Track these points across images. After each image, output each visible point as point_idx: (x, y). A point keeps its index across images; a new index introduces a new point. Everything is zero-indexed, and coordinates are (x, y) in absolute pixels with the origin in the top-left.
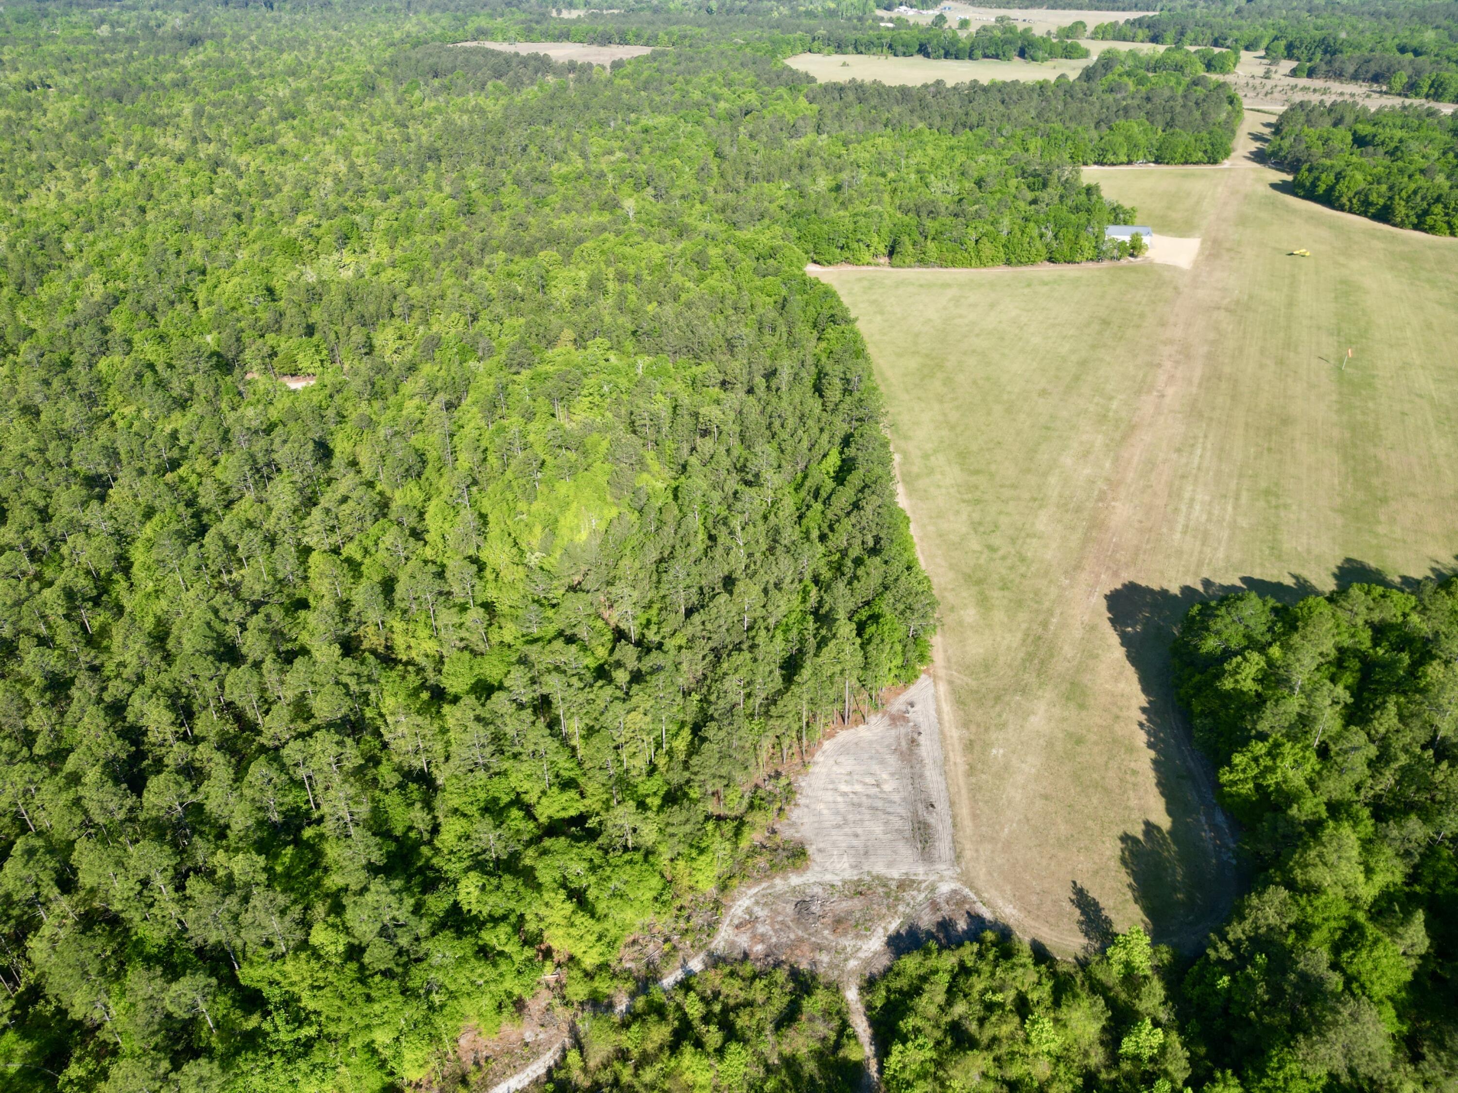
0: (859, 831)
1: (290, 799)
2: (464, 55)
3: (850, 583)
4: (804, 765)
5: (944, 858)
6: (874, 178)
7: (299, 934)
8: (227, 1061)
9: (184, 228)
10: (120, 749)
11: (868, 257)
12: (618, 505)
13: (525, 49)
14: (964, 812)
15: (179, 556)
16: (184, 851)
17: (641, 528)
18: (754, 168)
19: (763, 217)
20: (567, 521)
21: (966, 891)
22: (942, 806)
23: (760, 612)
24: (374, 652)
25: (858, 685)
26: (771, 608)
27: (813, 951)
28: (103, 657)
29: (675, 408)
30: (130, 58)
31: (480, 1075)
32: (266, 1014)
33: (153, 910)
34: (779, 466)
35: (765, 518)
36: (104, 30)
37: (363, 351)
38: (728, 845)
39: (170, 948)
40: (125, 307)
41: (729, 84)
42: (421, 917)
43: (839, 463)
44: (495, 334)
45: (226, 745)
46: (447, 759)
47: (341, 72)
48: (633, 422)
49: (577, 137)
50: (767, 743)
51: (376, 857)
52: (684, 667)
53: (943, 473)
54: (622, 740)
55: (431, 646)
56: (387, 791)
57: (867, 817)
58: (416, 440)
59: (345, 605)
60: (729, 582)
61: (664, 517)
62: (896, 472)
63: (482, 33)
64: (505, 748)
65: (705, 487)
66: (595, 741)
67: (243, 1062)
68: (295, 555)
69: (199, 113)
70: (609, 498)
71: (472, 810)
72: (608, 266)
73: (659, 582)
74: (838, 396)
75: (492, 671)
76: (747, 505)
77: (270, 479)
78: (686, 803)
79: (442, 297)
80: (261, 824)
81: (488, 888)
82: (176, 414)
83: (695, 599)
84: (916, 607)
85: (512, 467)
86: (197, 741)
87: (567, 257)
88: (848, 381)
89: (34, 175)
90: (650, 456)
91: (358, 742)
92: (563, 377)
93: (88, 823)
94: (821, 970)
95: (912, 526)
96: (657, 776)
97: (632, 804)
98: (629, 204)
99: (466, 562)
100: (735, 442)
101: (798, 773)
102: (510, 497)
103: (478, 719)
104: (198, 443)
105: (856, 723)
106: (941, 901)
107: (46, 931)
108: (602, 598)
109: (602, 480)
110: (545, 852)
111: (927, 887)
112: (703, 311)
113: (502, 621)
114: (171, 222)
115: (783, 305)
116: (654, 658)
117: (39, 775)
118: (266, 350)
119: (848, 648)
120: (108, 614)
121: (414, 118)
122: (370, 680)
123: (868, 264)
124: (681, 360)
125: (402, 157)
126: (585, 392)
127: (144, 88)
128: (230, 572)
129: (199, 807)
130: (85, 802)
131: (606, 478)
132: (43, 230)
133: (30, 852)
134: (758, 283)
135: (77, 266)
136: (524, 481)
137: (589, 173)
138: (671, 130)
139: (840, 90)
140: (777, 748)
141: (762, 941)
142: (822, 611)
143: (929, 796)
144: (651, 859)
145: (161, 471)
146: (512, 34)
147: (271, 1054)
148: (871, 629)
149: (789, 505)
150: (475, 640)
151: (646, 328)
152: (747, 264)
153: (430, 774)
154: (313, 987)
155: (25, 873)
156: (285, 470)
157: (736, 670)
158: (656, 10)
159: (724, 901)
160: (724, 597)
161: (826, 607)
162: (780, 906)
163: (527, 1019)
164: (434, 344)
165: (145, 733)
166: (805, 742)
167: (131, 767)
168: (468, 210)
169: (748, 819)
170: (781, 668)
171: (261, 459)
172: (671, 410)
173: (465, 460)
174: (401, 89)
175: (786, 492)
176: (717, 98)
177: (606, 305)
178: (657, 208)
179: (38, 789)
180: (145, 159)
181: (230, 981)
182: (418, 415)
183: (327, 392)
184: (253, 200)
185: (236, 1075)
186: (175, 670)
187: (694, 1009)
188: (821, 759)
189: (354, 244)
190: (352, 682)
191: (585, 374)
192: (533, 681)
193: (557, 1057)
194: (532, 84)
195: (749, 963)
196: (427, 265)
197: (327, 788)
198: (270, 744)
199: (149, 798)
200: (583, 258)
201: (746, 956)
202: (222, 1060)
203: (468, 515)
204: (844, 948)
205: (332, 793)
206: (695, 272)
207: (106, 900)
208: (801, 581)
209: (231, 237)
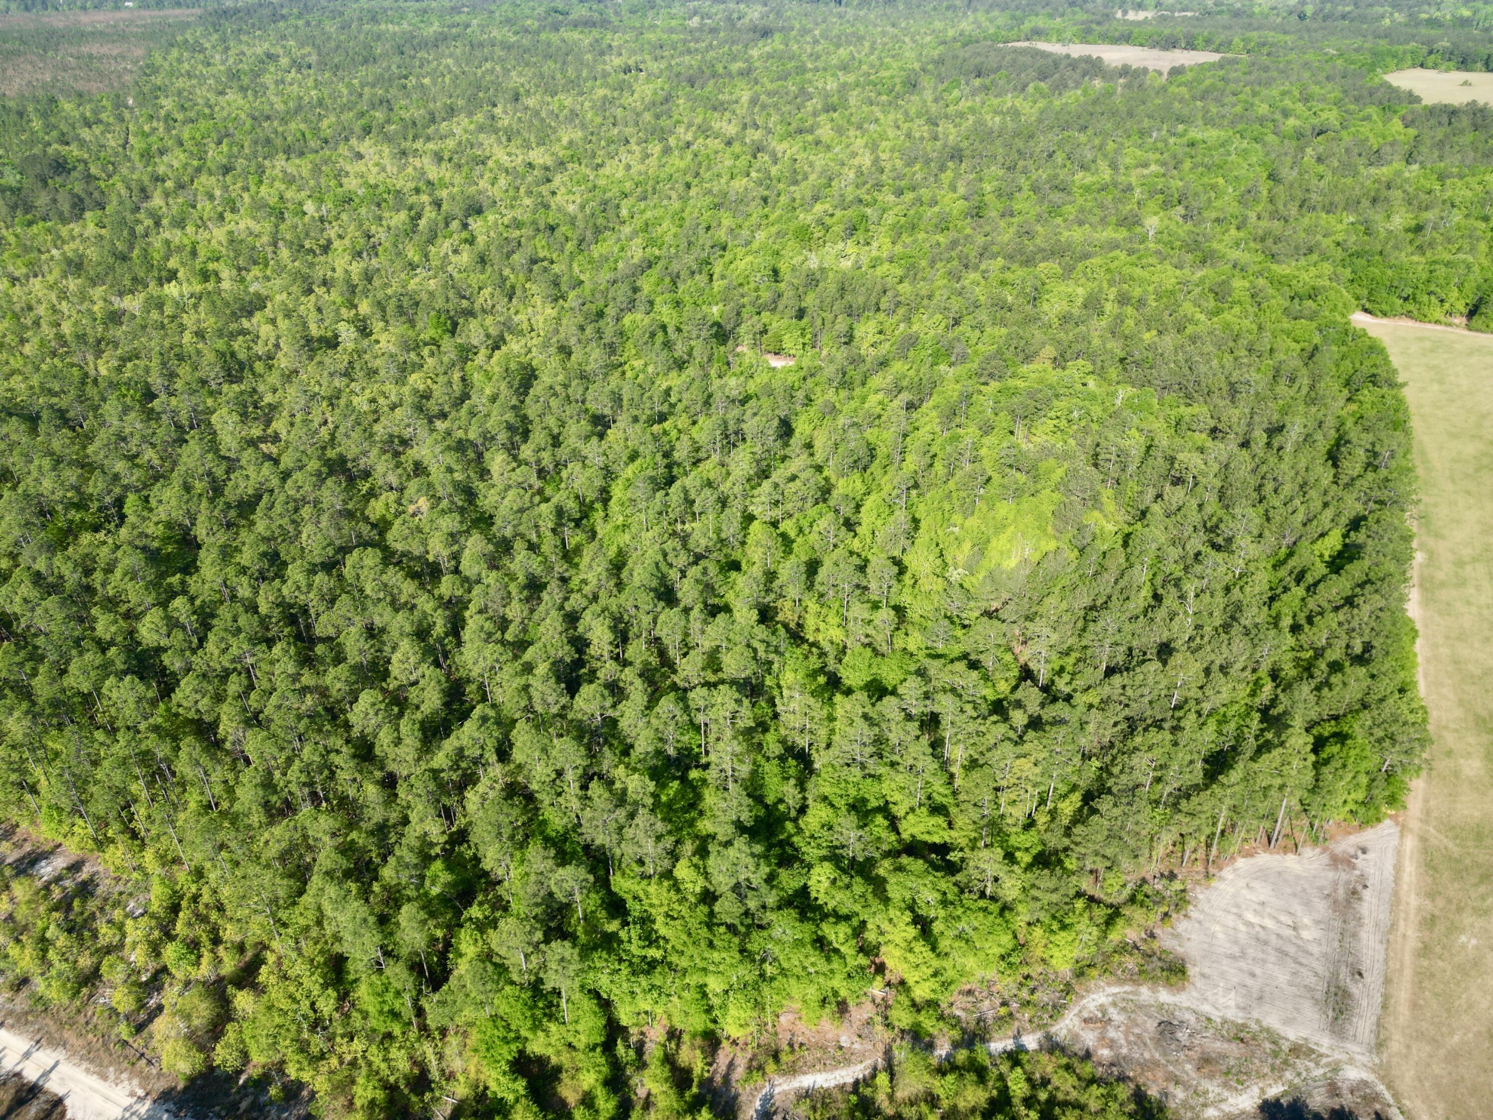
0: (1258, 971)
1: (686, 739)
2: (1013, 56)
3: (1318, 688)
4: (1207, 876)
5: (1360, 1038)
6: (1472, 221)
7: (667, 863)
8: (586, 952)
9: (717, 206)
10: (567, 653)
11: (1438, 314)
12: (1057, 539)
13: (1077, 50)
14: (1403, 995)
15: (647, 500)
16: (594, 756)
17: (1077, 569)
18: (1314, 196)
19: (1311, 251)
20: (998, 544)
21: (1381, 1088)
22: (1374, 979)
23: (1194, 693)
24: (786, 626)
25: (1298, 807)
26: (1209, 692)
27: (1167, 1080)
28: (572, 572)
29: (1149, 448)
30: (710, 47)
31: (791, 1058)
32: (625, 924)
33: (560, 799)
34: (1260, 536)
35: (1227, 589)
36: (695, 22)
37: (843, 340)
38: (1095, 931)
39: (565, 837)
40: (655, 271)
41: (1305, 99)
42: (772, 887)
43: (1339, 547)
44: (973, 341)
45: (647, 675)
46: (828, 746)
47: (888, 69)
48: (1097, 455)
49: (1111, 146)
50: (1167, 838)
51: (746, 817)
52: (1091, 728)
53: (1478, 588)
54: (1004, 783)
55: (837, 634)
56: (768, 759)
57: (1273, 959)
58: (871, 434)
59: (771, 576)
60: (1165, 651)
61: (1107, 563)
62: (1414, 573)
63: (1037, 33)
64: (885, 754)
65: (1163, 540)
66: (976, 775)
67: (599, 958)
68: (740, 519)
69: (754, 101)
70: (1050, 528)
71: (840, 803)
72: (1110, 286)
73: (1084, 630)
74: (1358, 469)
75: (890, 675)
76: (1208, 571)
77: (735, 446)
78: (1058, 869)
79: (930, 297)
80: (659, 753)
81: (839, 883)
82: (674, 374)
83: (1120, 659)
84: (1399, 738)
85: (957, 477)
86: (626, 663)
87: (1068, 272)
88: (1376, 455)
89: (613, 147)
90: (1107, 494)
91: (754, 705)
92: (1031, 395)
93: (529, 709)
94: (1172, 1105)
95: (1419, 642)
96: (1033, 832)
97: (999, 852)
98: (1152, 222)
99: (889, 563)
100: (1211, 499)
101: (1197, 882)
102: (947, 506)
103: (865, 717)
104: (684, 402)
105: (1285, 850)
106: (1344, 1088)
107: (481, 788)
108: (1017, 632)
109: (1047, 509)
110: (900, 869)
111: (1328, 1065)
112: (1209, 348)
113: (910, 628)
114: (708, 199)
115: (1312, 354)
116: (1059, 709)
117: (503, 658)
118: (759, 327)
119: (1296, 763)
120: (584, 536)
121: (946, 117)
122: (777, 651)
123: (1437, 322)
124: (1169, 397)
125: (926, 154)
126: (1052, 414)
127: (714, 75)
128: (683, 523)
129: (614, 722)
130: (531, 690)
131: (1052, 508)
132: (609, 195)
133: (484, 719)
134: (1286, 324)
135: (627, 230)
136: (964, 494)
137: (1115, 185)
138: (1222, 145)
139: (1452, 113)
140: (1179, 848)
141: (1111, 1047)
142: (1274, 712)
143: (1359, 962)
144: (1007, 914)
145: (651, 422)
146: (1068, 34)
147: (621, 961)
148: (1332, 749)
149: (1262, 580)
150: (880, 640)
151: (1137, 356)
152: (1278, 301)
153: (810, 755)
154: (667, 915)
155: (476, 735)
156: (749, 440)
157: (1150, 748)
158: (1237, 14)
159: (1077, 988)
160: (1156, 665)
161: (1280, 709)
162: (1141, 1018)
163: (846, 1024)
164: (911, 342)
165: (588, 645)
166: (1214, 851)
167: (572, 671)
168: (977, 213)
169: (1126, 911)
170: (1205, 761)
171: (732, 427)
172: (1143, 449)
173: (912, 462)
174: (941, 87)
175: (1261, 565)
176: (1286, 114)
177: (1098, 327)
178: (1184, 230)
179: (501, 669)
180: (701, 140)
181: (603, 883)
182: (878, 410)
183: (802, 374)
184: (781, 186)
185: (590, 967)
186: (623, 597)
187: (1018, 1087)
188: (1230, 877)
189: (860, 236)
190: (761, 648)
191: (1057, 396)
192: (927, 696)
193: (867, 1073)
194: (1076, 88)
195: (1090, 1064)
196: (923, 263)
197: (718, 739)
198: (681, 684)
199: (579, 702)
200: (1085, 274)
201: (1088, 1055)
202: (582, 950)
203: (901, 516)
204: (1206, 1092)
205: (721, 745)
206: (1211, 304)
207: (527, 778)
208: (1254, 671)
209: (754, 219)
